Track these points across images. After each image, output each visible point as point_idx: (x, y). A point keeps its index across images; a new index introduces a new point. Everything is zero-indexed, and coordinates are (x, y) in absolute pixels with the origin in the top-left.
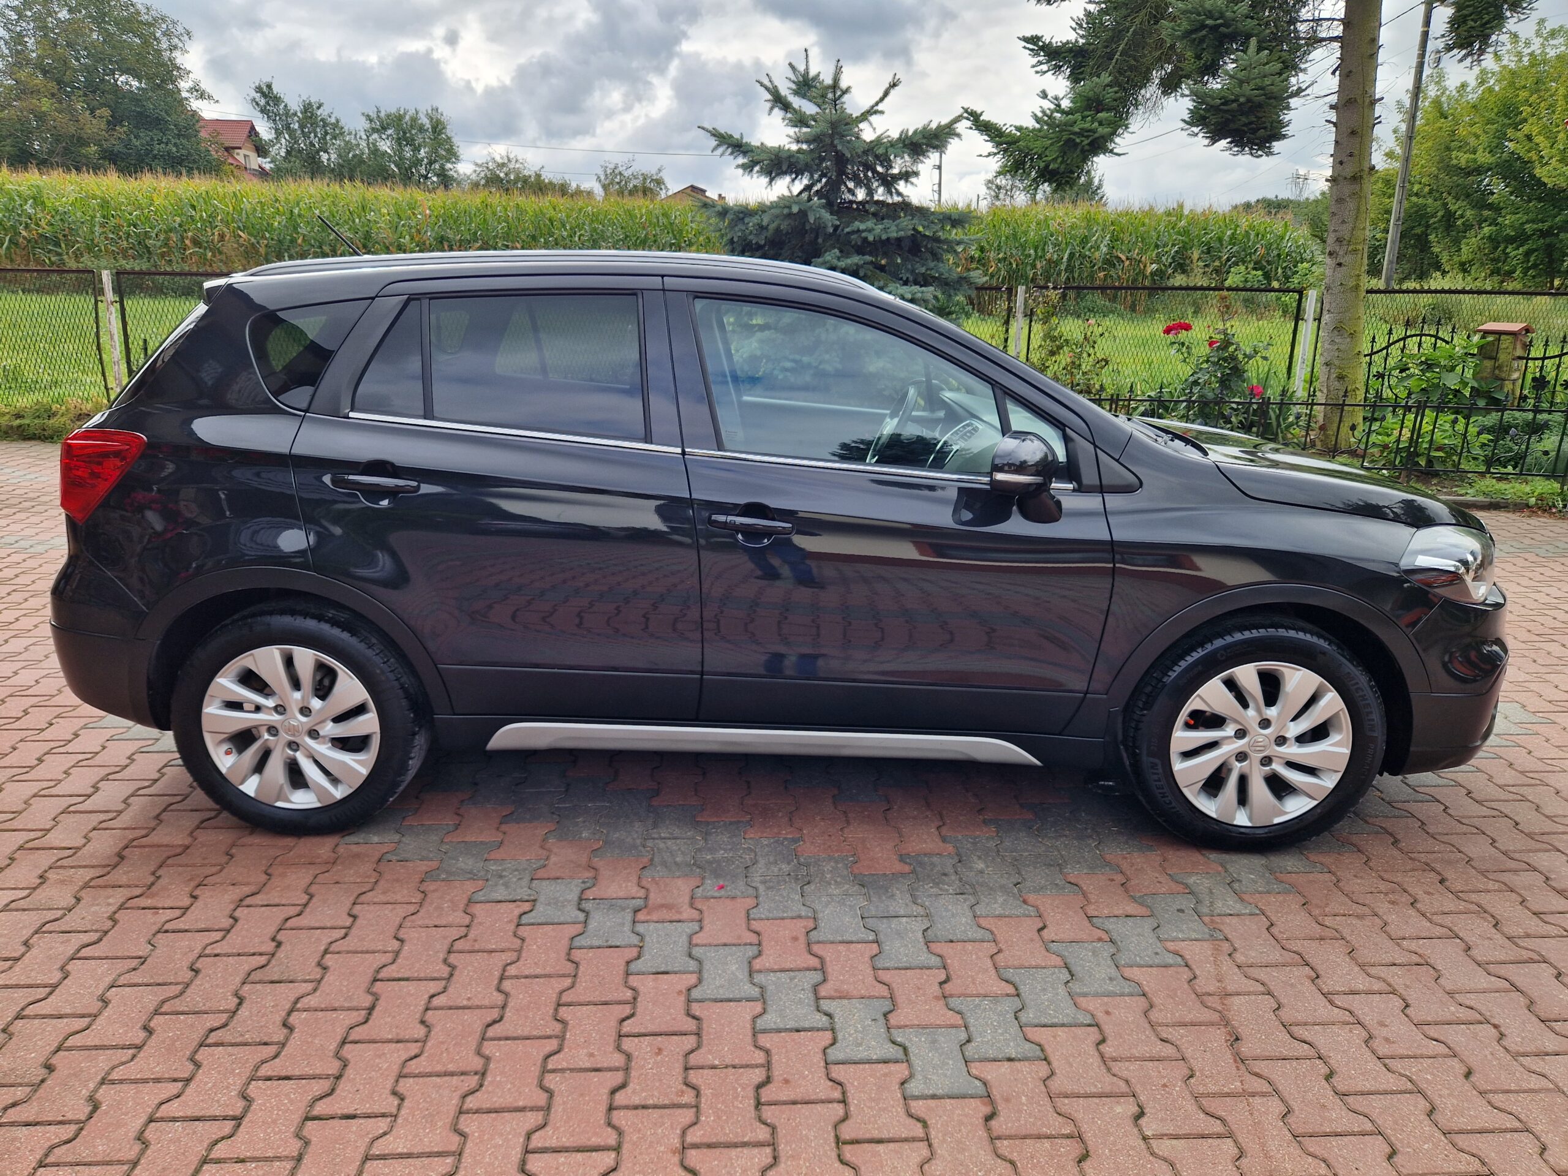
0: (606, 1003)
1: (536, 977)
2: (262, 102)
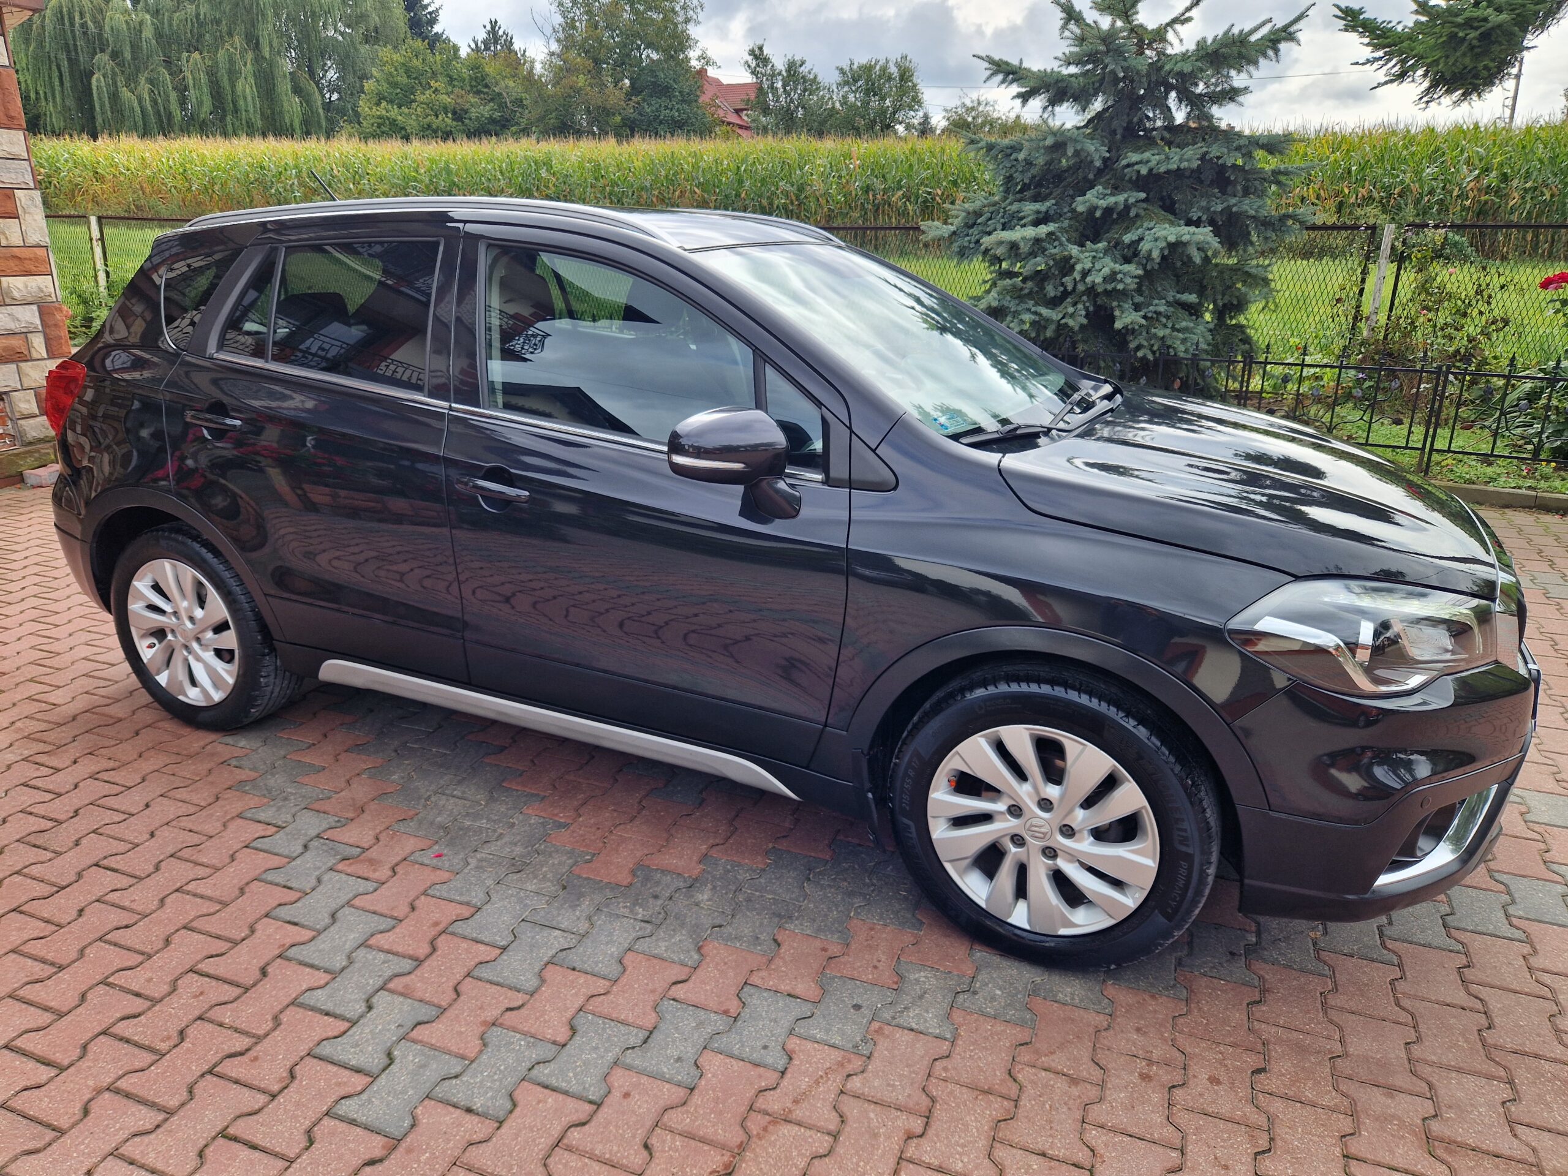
1: (201, 897)
2: (753, 65)
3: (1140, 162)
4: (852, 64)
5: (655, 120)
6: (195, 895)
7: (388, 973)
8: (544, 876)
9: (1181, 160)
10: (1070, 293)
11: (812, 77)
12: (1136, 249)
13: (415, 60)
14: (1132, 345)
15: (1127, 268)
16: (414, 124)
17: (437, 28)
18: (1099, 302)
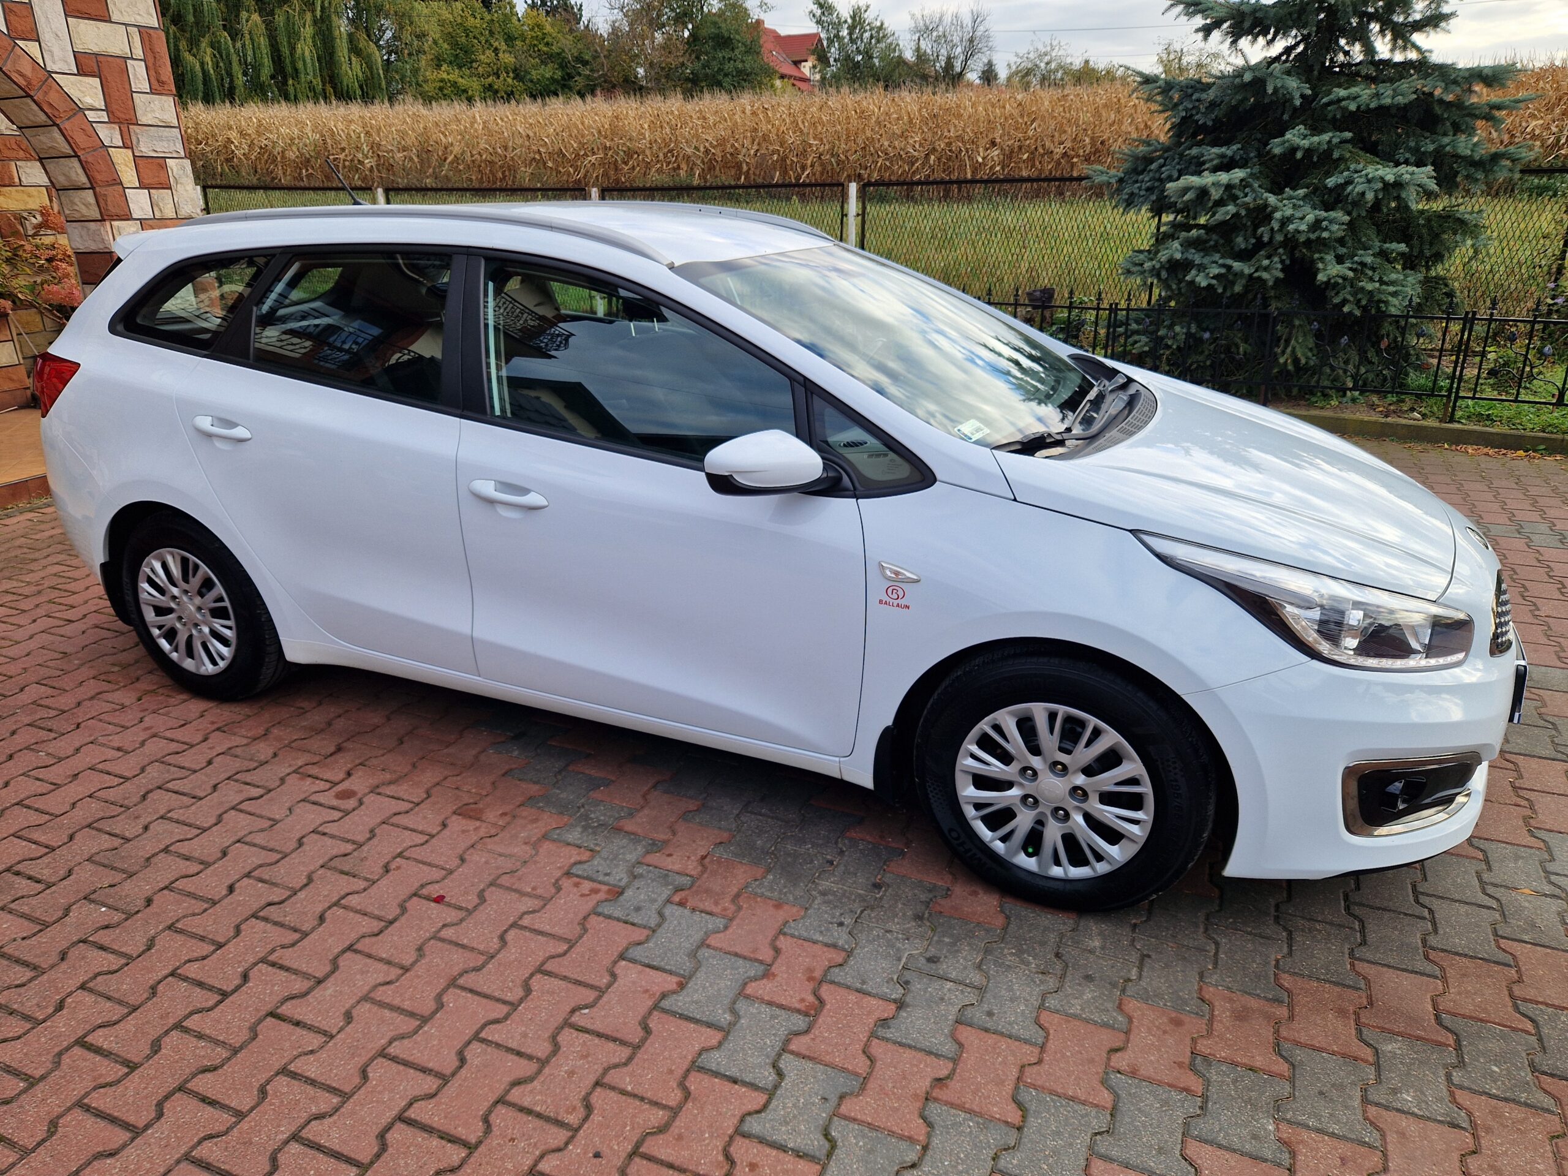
0: (578, 983)
1: (541, 933)
2: (818, 13)
3: (1348, 98)
6: (533, 931)
8: (904, 914)
9: (1396, 93)
10: (1264, 245)
12: (1339, 195)
15: (1333, 214)
16: (476, 85)
18: (1297, 254)
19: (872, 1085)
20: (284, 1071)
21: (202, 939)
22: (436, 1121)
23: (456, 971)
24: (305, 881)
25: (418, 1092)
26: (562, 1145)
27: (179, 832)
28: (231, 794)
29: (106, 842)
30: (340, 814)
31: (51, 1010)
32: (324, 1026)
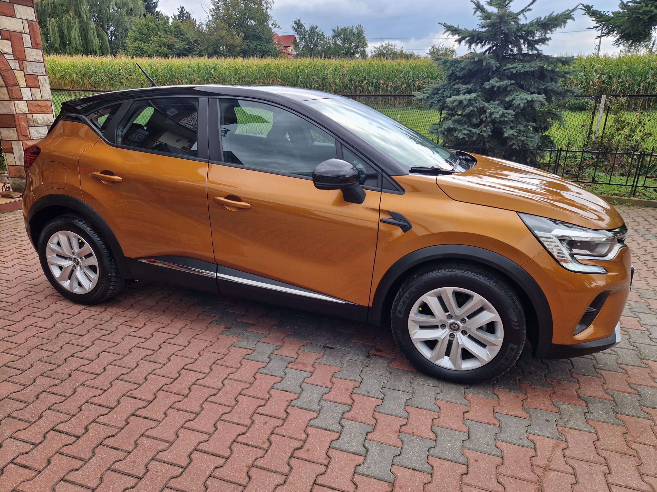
0: (257, 398)
1: (238, 381)
2: (296, 27)
3: (513, 68)
4: (338, 28)
5: (255, 50)
6: (235, 380)
7: (341, 411)
8: (379, 368)
9: (530, 67)
10: (483, 122)
11: (321, 33)
12: (510, 104)
13: (151, 23)
14: (510, 144)
15: (509, 111)
16: (151, 50)
17: (157, 10)
18: (496, 126)
19: (378, 428)
20: (143, 435)
21: (97, 388)
22: (211, 450)
23: (207, 395)
24: (136, 365)
25: (200, 440)
26: (262, 455)
27: (77, 349)
28: (96, 334)
29: (46, 354)
30: (145, 340)
31: (37, 418)
32: (156, 418)
